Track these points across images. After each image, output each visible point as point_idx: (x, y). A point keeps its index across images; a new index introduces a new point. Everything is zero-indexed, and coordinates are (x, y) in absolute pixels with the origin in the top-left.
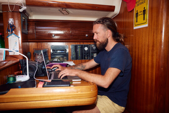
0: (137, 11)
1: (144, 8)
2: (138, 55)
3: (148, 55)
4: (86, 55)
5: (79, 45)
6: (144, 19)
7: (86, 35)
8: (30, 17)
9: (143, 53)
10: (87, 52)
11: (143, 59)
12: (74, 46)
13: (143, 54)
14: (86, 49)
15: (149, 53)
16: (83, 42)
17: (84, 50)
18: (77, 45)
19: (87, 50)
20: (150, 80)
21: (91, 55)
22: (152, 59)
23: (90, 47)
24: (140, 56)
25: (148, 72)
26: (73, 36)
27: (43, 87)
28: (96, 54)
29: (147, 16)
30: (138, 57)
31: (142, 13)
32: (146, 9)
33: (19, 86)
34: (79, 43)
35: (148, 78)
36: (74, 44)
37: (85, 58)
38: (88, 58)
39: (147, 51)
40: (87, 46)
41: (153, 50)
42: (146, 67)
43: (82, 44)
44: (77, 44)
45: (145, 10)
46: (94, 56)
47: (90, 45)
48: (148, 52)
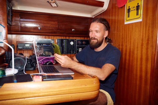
0: (129, 7)
1: (138, 4)
2: (130, 49)
3: (142, 48)
4: (72, 49)
5: (65, 40)
6: (137, 14)
7: (73, 30)
8: (14, 7)
9: (136, 46)
10: (73, 46)
11: (136, 52)
12: (60, 40)
13: (136, 48)
14: (72, 43)
15: (143, 47)
16: (69, 37)
17: (70, 45)
18: (63, 40)
19: (73, 45)
20: (143, 72)
21: (77, 49)
22: (147, 52)
23: (75, 41)
24: (132, 50)
25: (141, 64)
26: (60, 30)
27: (43, 80)
28: (81, 49)
29: (141, 12)
30: (130, 51)
31: (135, 8)
32: (140, 4)
33: (14, 81)
34: (65, 37)
35: (141, 71)
36: (60, 38)
37: (70, 53)
38: (73, 53)
39: (140, 45)
40: (73, 41)
41: (148, 44)
42: (139, 60)
43: (67, 38)
44: (63, 38)
45: (139, 6)
46: (80, 51)
47: (75, 40)
48: (142, 45)
